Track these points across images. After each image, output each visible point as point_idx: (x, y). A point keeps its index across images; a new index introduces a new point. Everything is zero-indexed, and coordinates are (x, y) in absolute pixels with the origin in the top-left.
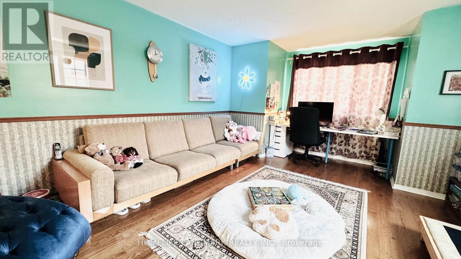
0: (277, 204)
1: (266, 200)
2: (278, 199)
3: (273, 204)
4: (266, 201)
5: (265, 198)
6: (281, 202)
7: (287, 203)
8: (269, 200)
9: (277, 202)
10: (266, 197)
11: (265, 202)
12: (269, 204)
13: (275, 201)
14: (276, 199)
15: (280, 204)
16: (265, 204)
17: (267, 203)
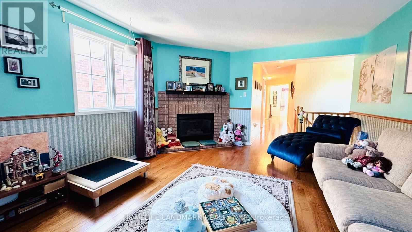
0: (214, 201)
1: (227, 204)
2: (214, 208)
3: (219, 200)
4: (225, 202)
5: (228, 205)
6: (211, 204)
7: (204, 204)
8: (224, 204)
9: (214, 204)
10: (227, 207)
11: (227, 200)
12: (222, 199)
13: (217, 204)
14: (216, 206)
15: (211, 202)
16: (226, 199)
17: (224, 200)
